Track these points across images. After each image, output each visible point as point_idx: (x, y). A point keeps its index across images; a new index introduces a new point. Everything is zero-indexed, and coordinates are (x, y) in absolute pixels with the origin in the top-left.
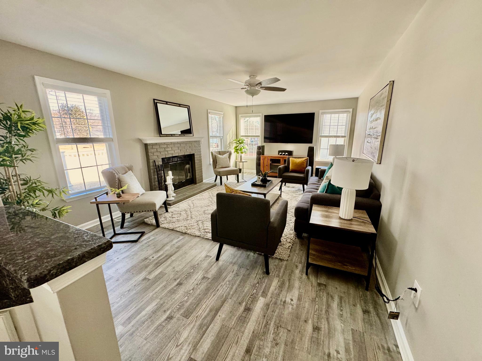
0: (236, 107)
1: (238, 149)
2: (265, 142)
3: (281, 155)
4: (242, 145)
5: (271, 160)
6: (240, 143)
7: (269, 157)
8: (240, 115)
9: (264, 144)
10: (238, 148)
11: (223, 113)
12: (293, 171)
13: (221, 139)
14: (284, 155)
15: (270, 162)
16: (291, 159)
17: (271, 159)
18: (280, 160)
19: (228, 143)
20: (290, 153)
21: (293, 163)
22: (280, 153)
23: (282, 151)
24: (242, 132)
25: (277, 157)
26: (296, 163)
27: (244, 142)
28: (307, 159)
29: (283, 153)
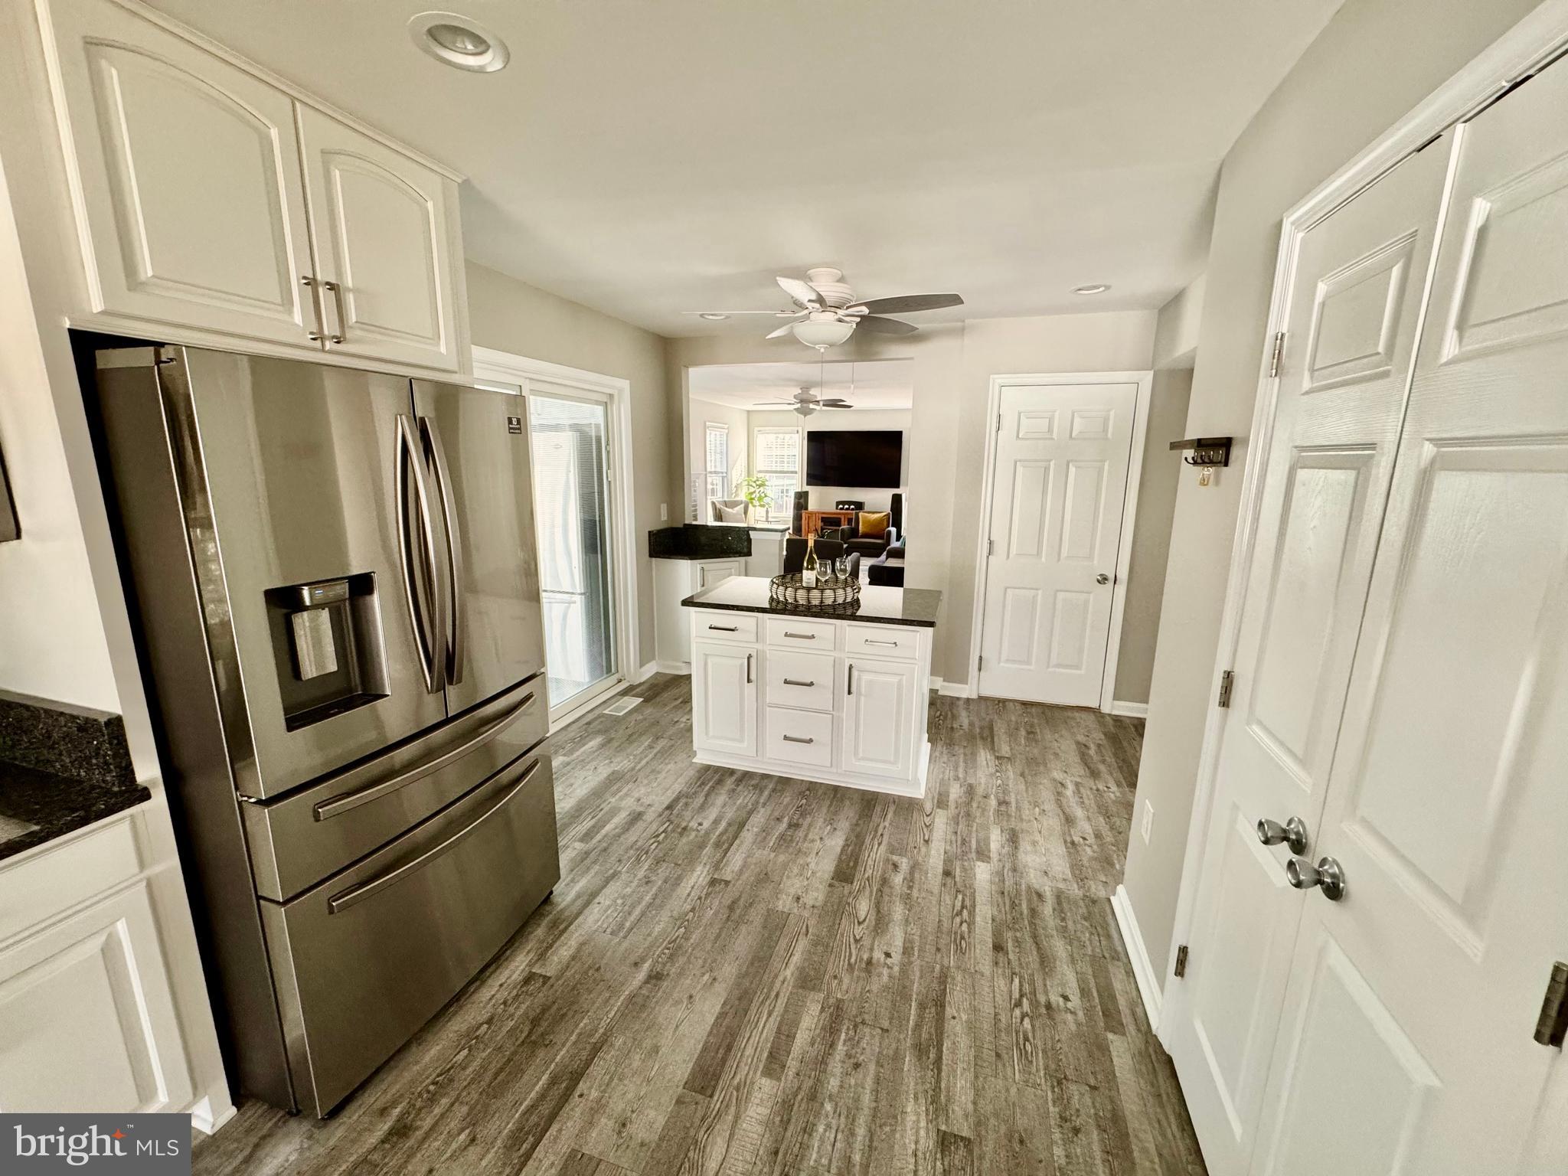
0: (748, 411)
1: (753, 499)
2: (808, 484)
3: (841, 509)
4: (762, 489)
5: (823, 520)
6: (760, 486)
7: (819, 513)
8: (756, 429)
9: (806, 488)
10: (753, 496)
11: (726, 426)
12: (865, 536)
13: (723, 477)
14: (847, 509)
15: (820, 524)
16: (860, 514)
17: (822, 518)
18: (840, 519)
19: (733, 486)
20: (859, 506)
21: (866, 522)
22: (841, 506)
23: (844, 503)
24: (760, 464)
25: (834, 514)
26: (869, 521)
27: (766, 483)
28: (888, 515)
29: (846, 506)
